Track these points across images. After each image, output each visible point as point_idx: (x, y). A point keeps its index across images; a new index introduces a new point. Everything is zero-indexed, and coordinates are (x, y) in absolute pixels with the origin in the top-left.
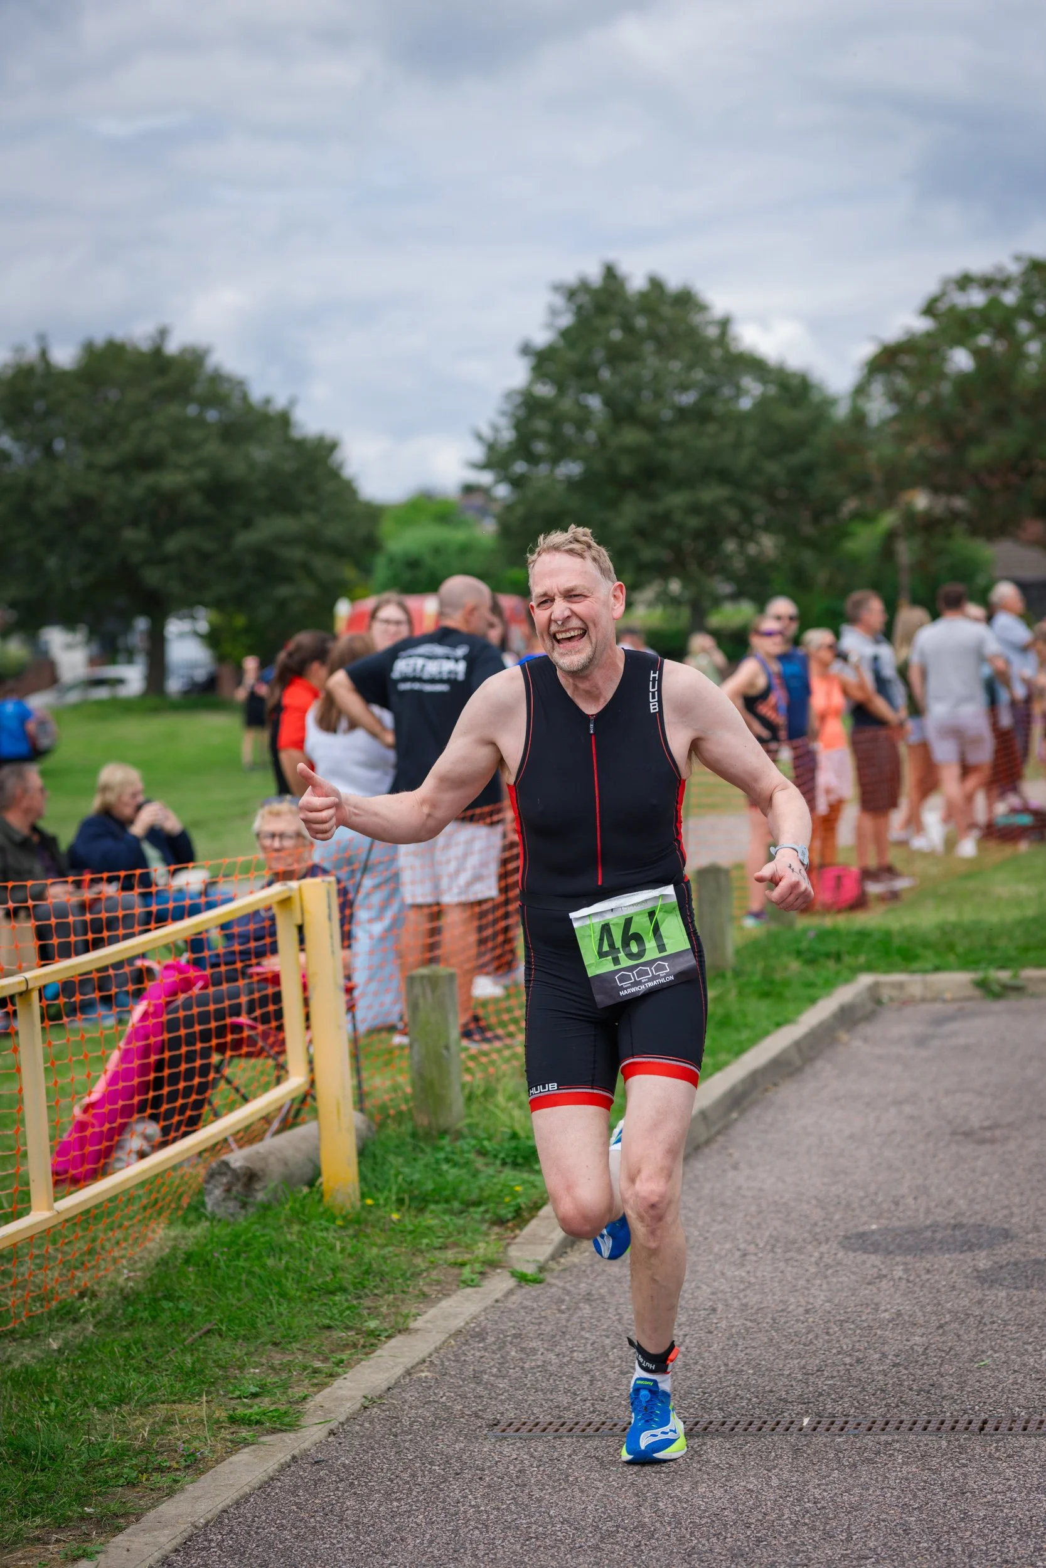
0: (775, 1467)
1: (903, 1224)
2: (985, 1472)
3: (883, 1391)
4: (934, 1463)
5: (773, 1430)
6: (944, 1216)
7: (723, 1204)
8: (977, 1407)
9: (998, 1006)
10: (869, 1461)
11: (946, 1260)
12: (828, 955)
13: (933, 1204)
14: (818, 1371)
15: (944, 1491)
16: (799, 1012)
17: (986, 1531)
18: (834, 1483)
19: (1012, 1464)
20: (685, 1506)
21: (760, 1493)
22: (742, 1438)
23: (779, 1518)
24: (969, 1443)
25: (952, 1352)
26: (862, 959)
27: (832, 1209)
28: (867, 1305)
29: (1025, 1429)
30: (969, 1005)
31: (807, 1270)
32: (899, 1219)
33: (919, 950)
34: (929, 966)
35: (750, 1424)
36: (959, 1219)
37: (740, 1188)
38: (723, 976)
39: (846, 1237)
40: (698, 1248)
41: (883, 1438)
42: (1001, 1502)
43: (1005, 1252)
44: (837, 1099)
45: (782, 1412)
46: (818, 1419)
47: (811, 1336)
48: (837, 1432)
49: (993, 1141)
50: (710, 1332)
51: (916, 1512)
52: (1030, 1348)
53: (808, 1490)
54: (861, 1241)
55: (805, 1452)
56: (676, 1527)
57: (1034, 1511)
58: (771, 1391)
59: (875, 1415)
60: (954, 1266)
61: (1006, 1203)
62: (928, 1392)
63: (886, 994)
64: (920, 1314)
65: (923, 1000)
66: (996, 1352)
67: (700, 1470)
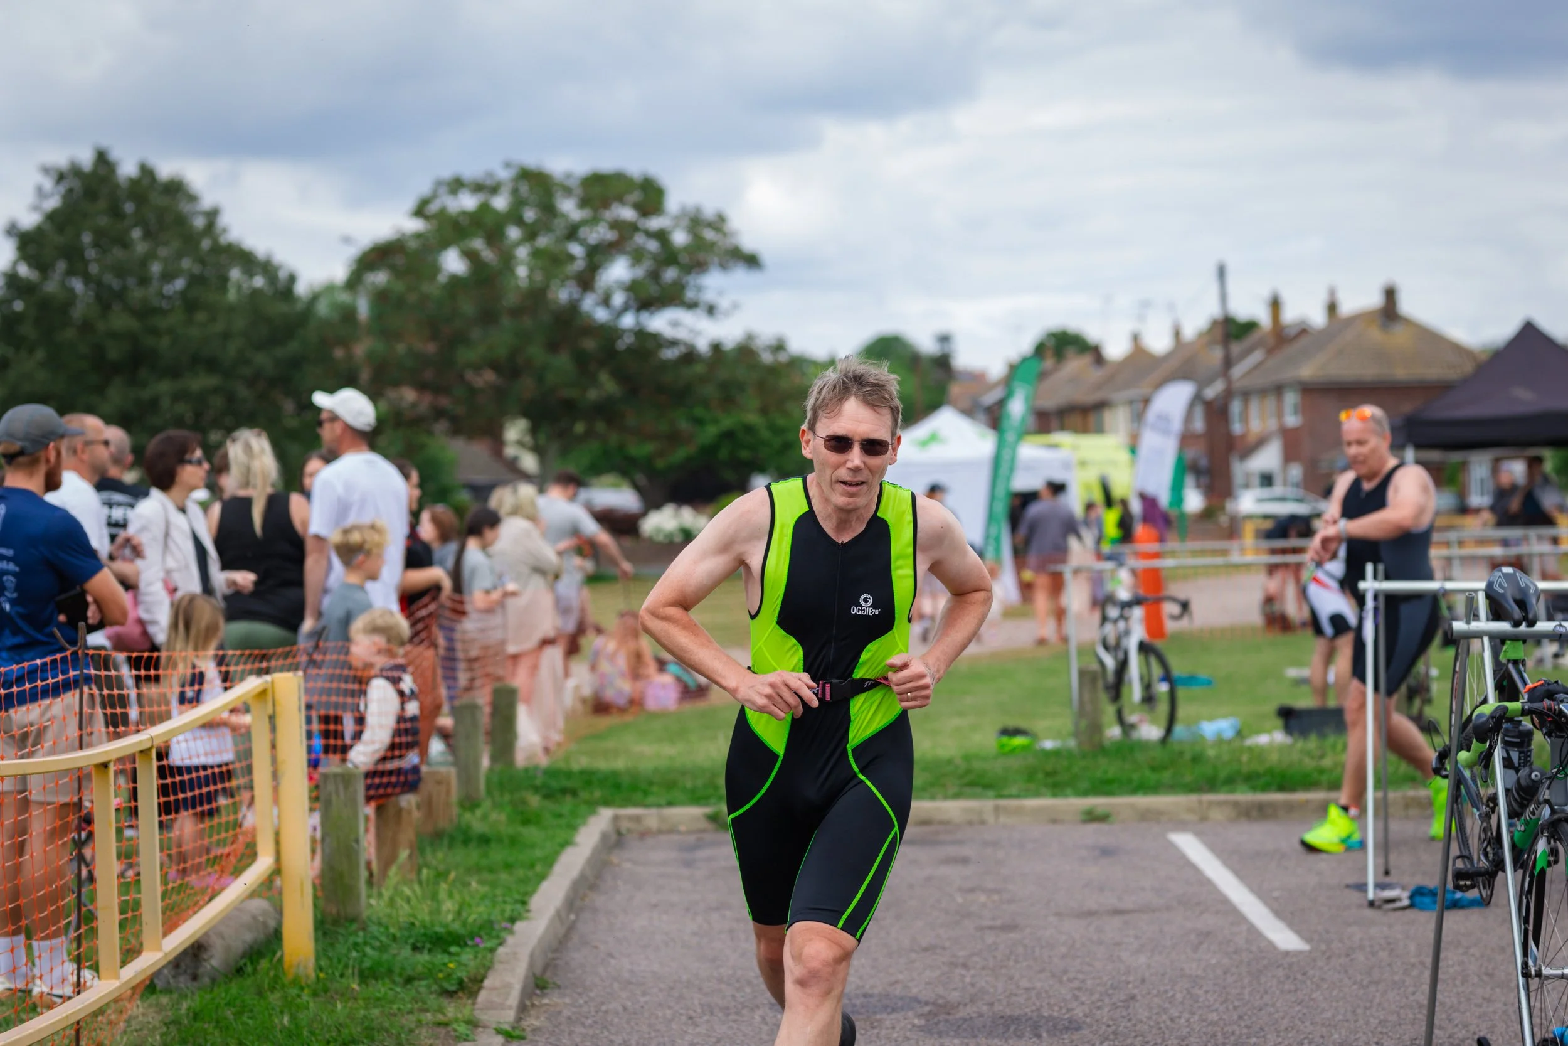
7: (630, 983)
11: (883, 1019)
12: (564, 791)
16: (571, 836)
26: (597, 795)
30: (709, 837)
33: (649, 788)
34: (663, 801)
36: (862, 990)
37: (632, 971)
38: (478, 806)
40: (642, 1014)
44: (653, 907)
60: (893, 1023)
63: (625, 825)
65: (660, 832)
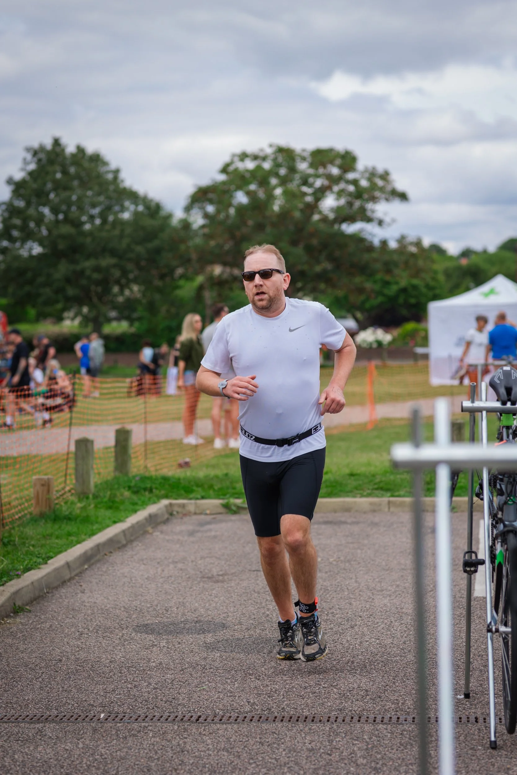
0: (82, 738)
1: (169, 620)
2: (196, 741)
3: (146, 701)
4: (169, 737)
5: (84, 719)
6: (190, 616)
7: (73, 610)
8: (196, 710)
9: (234, 517)
10: (134, 735)
11: (190, 638)
12: (145, 489)
13: (186, 611)
14: (112, 691)
15: (172, 750)
16: (127, 517)
17: (192, 770)
18: (113, 746)
19: (211, 737)
20: (29, 757)
21: (72, 751)
22: (66, 724)
23: (80, 763)
24: (189, 727)
25: (187, 683)
26: (163, 492)
27: (132, 612)
28: (144, 659)
29: (221, 720)
30: (219, 517)
31: (114, 642)
32: (167, 618)
33: (195, 488)
34: (199, 497)
35: (72, 716)
36: (199, 618)
37: (84, 602)
38: (88, 498)
39: (137, 626)
40: (57, 631)
41: (143, 724)
42: (202, 756)
43: (221, 635)
44: (142, 560)
45: (90, 711)
46: (109, 714)
47: (111, 674)
48: (118, 721)
49: (223, 581)
50: (57, 672)
51: (156, 761)
52: (229, 681)
53: (99, 750)
54: (145, 628)
55: (99, 731)
56: (23, 768)
57: (220, 761)
58: (86, 701)
59: (141, 713)
60: (194, 641)
61: (226, 610)
62: (171, 702)
63: (176, 509)
64: (171, 664)
65: (195, 513)
66: (210, 683)
67: (41, 739)
